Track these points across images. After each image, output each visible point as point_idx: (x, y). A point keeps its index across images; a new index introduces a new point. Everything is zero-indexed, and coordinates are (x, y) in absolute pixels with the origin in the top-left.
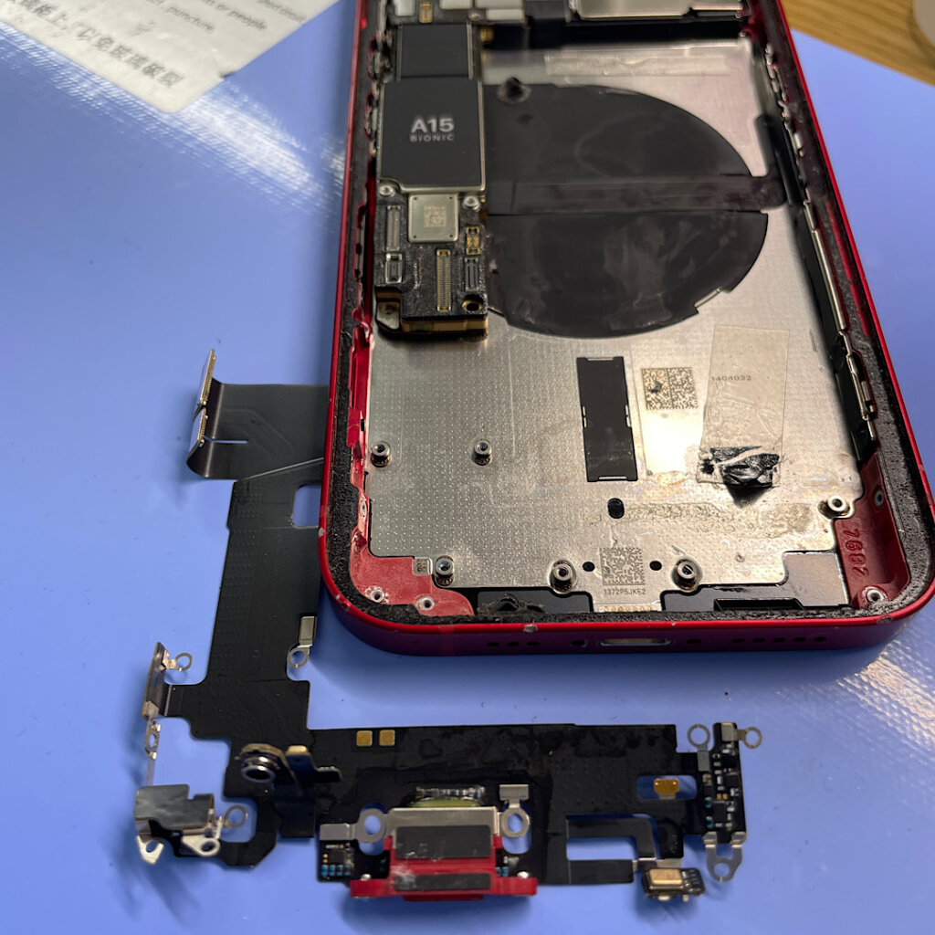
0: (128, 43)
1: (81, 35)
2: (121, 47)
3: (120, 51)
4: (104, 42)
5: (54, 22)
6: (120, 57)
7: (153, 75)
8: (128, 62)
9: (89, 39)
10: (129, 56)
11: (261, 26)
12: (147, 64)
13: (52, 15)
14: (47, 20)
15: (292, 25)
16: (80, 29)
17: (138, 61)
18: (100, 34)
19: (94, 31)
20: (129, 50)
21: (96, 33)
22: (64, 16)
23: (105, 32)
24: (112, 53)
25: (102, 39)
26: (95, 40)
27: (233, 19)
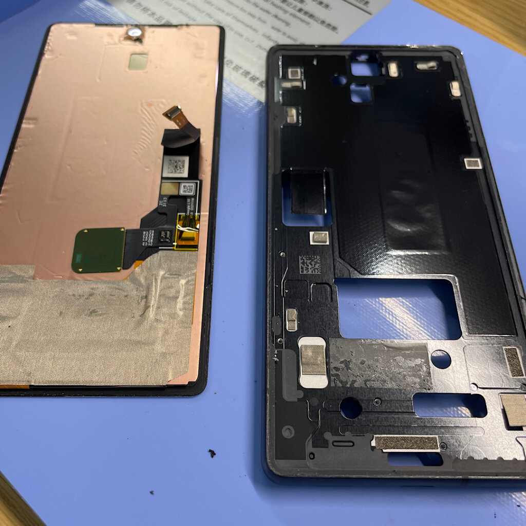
2: (237, 66)
3: (237, 68)
6: (237, 71)
7: (254, 82)
8: (242, 74)
10: (241, 71)
12: (250, 76)
20: (241, 68)
24: (233, 69)
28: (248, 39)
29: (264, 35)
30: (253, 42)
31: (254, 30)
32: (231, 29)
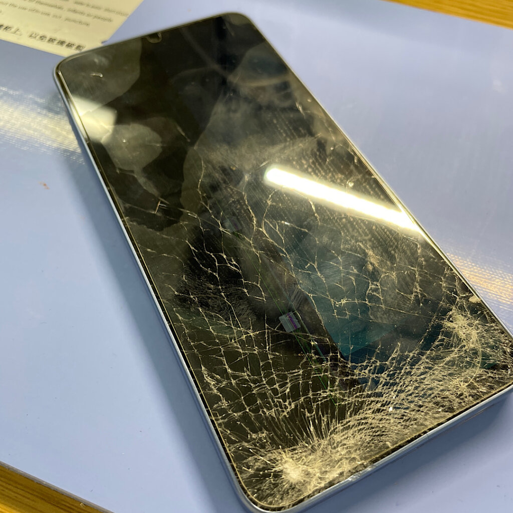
0: (54, 36)
1: (31, 36)
2: (51, 39)
4: (42, 38)
5: (15, 33)
6: (53, 43)
7: (71, 48)
8: (57, 44)
9: (36, 37)
10: (56, 42)
11: (110, 20)
12: (66, 44)
13: (13, 30)
14: (11, 33)
15: (123, 19)
16: (29, 34)
17: (62, 43)
18: (38, 35)
19: (36, 34)
20: (55, 39)
22: (18, 29)
23: (41, 33)
24: (48, 42)
25: (41, 37)
26: (38, 37)
27: (95, 19)
28: (55, 16)
29: (69, 10)
30: (60, 17)
31: (59, 8)
32: (37, 11)
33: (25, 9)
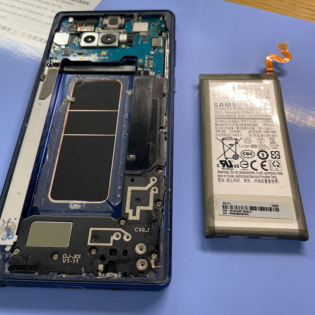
0: (37, 35)
1: (22, 35)
3: (35, 38)
4: (30, 36)
5: (13, 33)
6: (36, 40)
8: (38, 40)
9: (25, 36)
13: (12, 31)
14: (11, 32)
16: (22, 33)
17: (41, 40)
18: (27, 34)
19: (26, 33)
20: (38, 37)
21: (26, 34)
22: (15, 31)
23: (29, 33)
24: (33, 39)
26: (27, 36)
28: (38, 21)
30: (42, 21)
31: (42, 15)
32: (28, 17)
33: (21, 16)
